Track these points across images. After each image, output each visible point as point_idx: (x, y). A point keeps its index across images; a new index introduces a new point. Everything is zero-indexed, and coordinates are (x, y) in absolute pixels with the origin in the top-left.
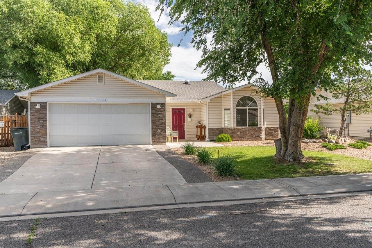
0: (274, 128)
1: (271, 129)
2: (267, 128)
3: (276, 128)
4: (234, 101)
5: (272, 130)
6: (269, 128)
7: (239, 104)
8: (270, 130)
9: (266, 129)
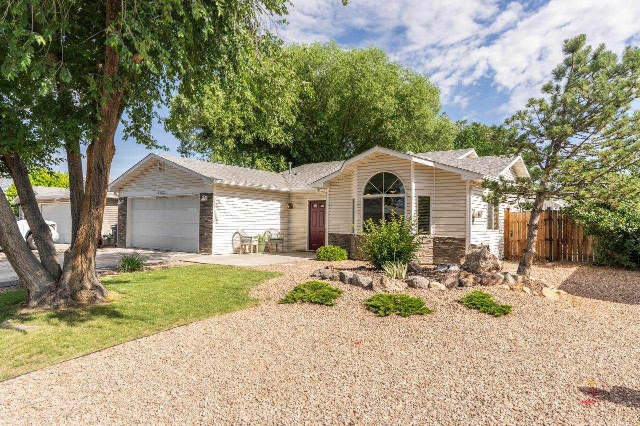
0: (454, 239)
1: (447, 241)
2: (437, 238)
3: (459, 239)
4: (359, 184)
5: (450, 244)
6: (441, 239)
7: (369, 190)
8: (444, 243)
9: (434, 242)
